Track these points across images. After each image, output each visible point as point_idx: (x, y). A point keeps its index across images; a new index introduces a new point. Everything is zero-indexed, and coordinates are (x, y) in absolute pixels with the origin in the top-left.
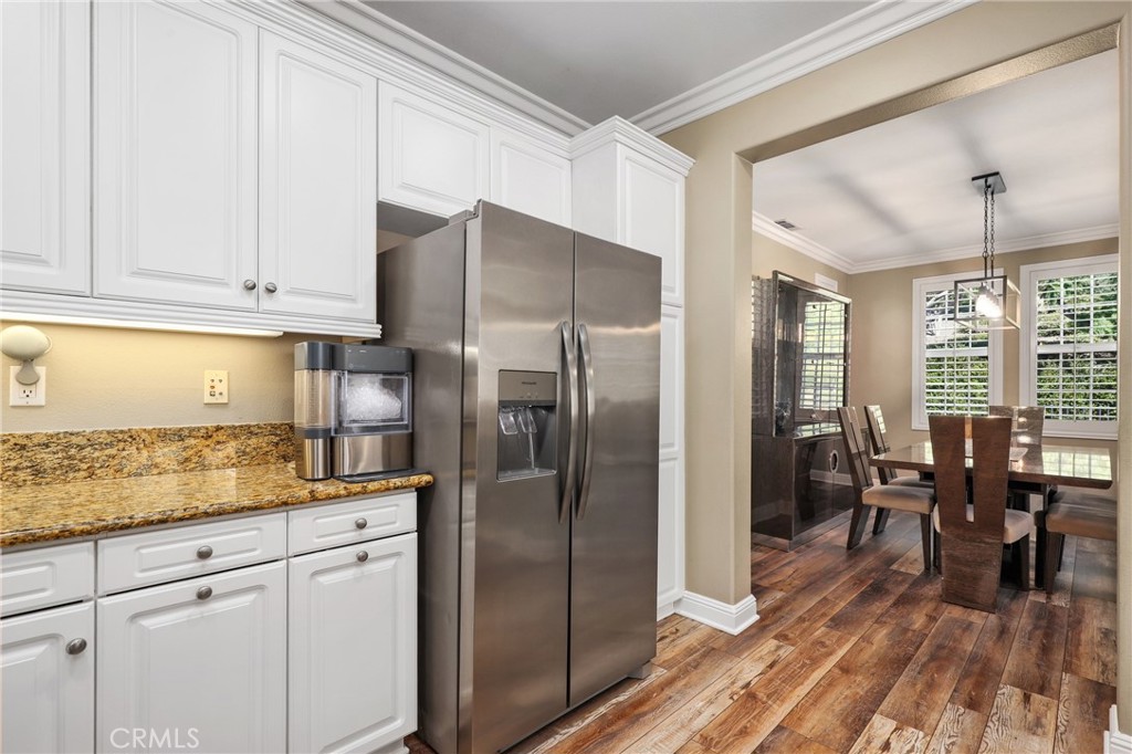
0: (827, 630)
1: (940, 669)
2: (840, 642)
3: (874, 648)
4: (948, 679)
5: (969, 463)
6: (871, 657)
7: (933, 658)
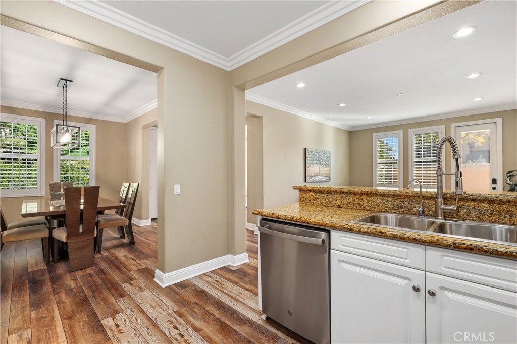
0: (36, 311)
1: (100, 293)
2: (51, 311)
3: (68, 303)
4: (105, 293)
5: (82, 207)
6: (72, 307)
7: (93, 292)
